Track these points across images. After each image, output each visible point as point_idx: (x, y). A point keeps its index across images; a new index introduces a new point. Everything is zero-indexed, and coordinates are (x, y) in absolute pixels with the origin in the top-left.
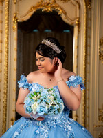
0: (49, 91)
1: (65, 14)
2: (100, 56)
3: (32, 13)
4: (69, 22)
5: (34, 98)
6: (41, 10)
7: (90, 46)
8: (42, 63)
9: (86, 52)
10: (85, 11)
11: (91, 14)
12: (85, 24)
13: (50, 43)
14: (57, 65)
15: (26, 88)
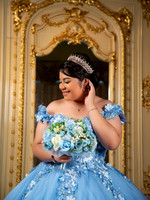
0: (76, 122)
1: (98, 47)
2: (143, 101)
3: (54, 46)
4: (102, 58)
5: (56, 130)
6: (66, 42)
7: (130, 88)
8: (68, 86)
9: (125, 97)
10: (123, 44)
11: (130, 49)
12: (123, 60)
13: (79, 59)
14: (87, 89)
15: (45, 121)
